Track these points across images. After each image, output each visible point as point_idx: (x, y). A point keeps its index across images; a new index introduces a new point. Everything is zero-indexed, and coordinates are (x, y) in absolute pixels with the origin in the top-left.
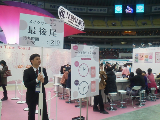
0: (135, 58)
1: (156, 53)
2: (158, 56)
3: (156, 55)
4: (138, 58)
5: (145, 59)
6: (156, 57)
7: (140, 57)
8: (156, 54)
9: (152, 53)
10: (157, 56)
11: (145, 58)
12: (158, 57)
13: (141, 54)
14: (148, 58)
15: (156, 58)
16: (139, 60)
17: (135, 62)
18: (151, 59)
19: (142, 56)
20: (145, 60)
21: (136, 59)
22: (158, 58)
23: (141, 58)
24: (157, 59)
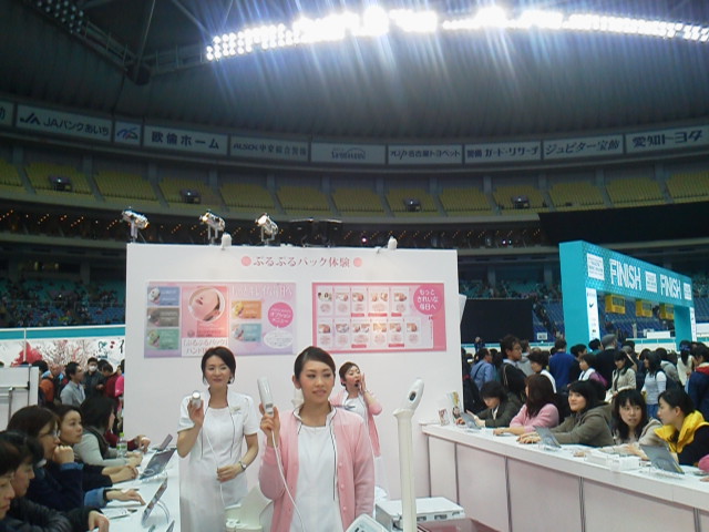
0: (155, 317)
1: (319, 289)
2: (328, 306)
3: (320, 302)
4: (174, 323)
5: (235, 326)
6: (319, 312)
7: (197, 312)
8: (316, 295)
9: (289, 289)
10: (326, 308)
11: (240, 321)
12: (331, 313)
13: (201, 288)
14: (264, 320)
15: (319, 322)
16: (191, 335)
17: (148, 355)
18: (282, 326)
19: (210, 303)
20: (239, 335)
21: (155, 328)
22: (328, 322)
23: (209, 319)
24: (327, 330)
